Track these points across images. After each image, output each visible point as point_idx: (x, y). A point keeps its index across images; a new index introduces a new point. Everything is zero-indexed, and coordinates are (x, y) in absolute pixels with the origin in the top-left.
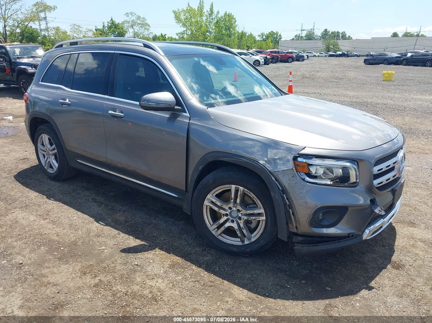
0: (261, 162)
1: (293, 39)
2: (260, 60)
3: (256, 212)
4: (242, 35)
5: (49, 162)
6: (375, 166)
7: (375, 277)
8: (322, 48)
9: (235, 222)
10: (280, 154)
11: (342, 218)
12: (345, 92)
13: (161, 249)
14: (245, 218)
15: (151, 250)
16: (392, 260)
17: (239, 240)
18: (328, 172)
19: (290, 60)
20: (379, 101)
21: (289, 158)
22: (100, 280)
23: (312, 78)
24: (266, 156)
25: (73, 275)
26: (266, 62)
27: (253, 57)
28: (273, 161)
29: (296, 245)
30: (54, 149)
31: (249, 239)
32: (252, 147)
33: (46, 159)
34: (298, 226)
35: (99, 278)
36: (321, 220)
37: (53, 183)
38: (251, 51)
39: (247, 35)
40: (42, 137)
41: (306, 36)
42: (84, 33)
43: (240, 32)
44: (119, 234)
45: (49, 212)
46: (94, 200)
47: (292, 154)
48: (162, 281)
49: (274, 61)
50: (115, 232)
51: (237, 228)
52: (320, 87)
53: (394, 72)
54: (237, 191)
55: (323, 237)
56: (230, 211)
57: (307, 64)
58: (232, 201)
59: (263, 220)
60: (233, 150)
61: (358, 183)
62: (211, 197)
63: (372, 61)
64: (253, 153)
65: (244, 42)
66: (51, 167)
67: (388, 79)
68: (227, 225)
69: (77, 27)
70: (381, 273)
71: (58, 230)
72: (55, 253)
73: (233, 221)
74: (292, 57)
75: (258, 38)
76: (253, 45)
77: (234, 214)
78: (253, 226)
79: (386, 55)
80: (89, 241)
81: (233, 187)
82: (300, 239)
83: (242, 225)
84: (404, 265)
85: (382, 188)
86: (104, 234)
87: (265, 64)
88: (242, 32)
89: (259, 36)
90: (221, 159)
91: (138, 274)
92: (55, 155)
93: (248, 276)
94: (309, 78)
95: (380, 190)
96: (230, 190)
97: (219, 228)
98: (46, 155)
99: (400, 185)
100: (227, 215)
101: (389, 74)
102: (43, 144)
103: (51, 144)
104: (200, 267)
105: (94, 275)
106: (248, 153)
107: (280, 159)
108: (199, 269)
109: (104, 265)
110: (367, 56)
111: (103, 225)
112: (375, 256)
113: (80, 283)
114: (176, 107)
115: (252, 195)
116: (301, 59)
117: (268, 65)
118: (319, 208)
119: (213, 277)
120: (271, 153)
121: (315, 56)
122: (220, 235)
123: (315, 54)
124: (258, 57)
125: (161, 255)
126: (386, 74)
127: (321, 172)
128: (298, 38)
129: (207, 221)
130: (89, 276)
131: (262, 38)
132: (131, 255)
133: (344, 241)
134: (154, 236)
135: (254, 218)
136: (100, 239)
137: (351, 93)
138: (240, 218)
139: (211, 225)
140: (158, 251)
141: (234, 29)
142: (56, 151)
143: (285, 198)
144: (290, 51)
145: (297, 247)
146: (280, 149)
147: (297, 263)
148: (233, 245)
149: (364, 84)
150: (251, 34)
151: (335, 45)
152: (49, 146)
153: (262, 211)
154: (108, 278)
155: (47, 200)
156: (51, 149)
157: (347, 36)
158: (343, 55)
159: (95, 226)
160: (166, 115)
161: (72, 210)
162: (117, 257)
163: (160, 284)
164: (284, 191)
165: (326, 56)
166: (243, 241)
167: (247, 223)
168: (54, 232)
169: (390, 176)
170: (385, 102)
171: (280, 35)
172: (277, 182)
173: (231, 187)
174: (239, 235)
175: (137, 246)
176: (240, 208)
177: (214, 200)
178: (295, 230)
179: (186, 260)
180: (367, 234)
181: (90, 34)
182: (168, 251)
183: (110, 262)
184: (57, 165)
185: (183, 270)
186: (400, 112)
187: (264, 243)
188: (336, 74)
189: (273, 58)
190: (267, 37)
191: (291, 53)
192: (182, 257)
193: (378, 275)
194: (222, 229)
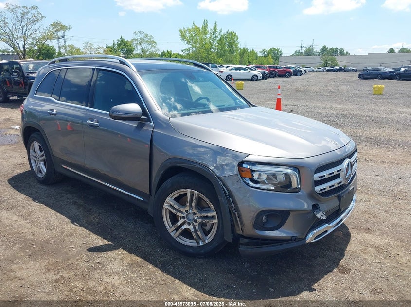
0: (211, 168)
1: (293, 55)
2: (258, 74)
3: (210, 214)
4: (244, 51)
5: (39, 167)
6: (316, 172)
7: (320, 279)
8: (321, 63)
9: (191, 225)
10: (228, 160)
11: (285, 221)
12: (334, 105)
13: (124, 249)
14: (200, 220)
15: (115, 249)
16: (340, 264)
17: (195, 241)
18: (272, 177)
19: (288, 74)
20: (364, 114)
21: (235, 164)
22: (62, 276)
23: (305, 92)
24: (216, 163)
25: (39, 271)
26: (264, 77)
27: (252, 72)
28: (221, 167)
29: (241, 246)
30: (43, 155)
31: (204, 241)
32: (204, 153)
33: (36, 164)
34: (243, 228)
35: (61, 274)
36: (265, 223)
37: (42, 187)
38: (250, 67)
39: (249, 51)
40: (33, 144)
41: (306, 52)
42: (95, 50)
43: (242, 48)
44: (90, 234)
45: (31, 212)
46: (75, 203)
47: (237, 160)
48: (118, 278)
49: (272, 75)
50: (86, 232)
51: (193, 230)
52: (311, 99)
53: (383, 86)
54: (192, 195)
55: (267, 240)
56: (186, 214)
57: (303, 79)
58: (188, 204)
59: (216, 223)
60: (188, 157)
61: (300, 188)
62: (170, 200)
63: (367, 75)
64: (204, 159)
65: (246, 58)
66: (41, 172)
67: (378, 93)
68: (184, 227)
69: (90, 45)
70: (326, 277)
71: (35, 229)
72: (28, 251)
73: (189, 224)
74: (289, 72)
75: (259, 55)
76: (254, 61)
77: (191, 217)
78: (207, 228)
79: (379, 70)
80: (61, 240)
81: (189, 191)
82: (246, 240)
83: (197, 228)
84: (350, 269)
85: (325, 194)
86: (76, 233)
87: (263, 78)
88: (244, 49)
89: (261, 52)
90: (178, 165)
91: (98, 271)
92: (44, 160)
93: (199, 276)
94: (302, 91)
95: (323, 196)
96: (186, 194)
97: (177, 230)
98: (36, 161)
99: (347, 192)
100: (184, 218)
101: (379, 88)
102: (34, 151)
103: (41, 151)
104: (156, 266)
105: (57, 272)
106: (200, 159)
107: (227, 165)
108: (155, 269)
109: (69, 262)
110: (364, 70)
111: (77, 225)
112: (324, 260)
113: (42, 278)
114: (142, 117)
115: (206, 199)
116: (299, 74)
117: (266, 79)
118: (261, 212)
119: (166, 277)
120: (220, 160)
121: (313, 71)
122: (178, 236)
123: (313, 69)
124: (256, 72)
125: (123, 254)
126: (376, 88)
127: (264, 177)
128: (298, 54)
129: (167, 223)
130: (52, 272)
131: (264, 54)
132: (96, 254)
133: (287, 244)
134: (121, 237)
135: (208, 220)
136: (72, 239)
137: (338, 106)
138: (196, 221)
139: (170, 227)
140: (121, 251)
141: (236, 46)
142: (44, 157)
143: (231, 201)
144: (289, 66)
145: (242, 249)
146: (227, 156)
147: (248, 265)
148: (189, 247)
149: (353, 97)
150: (253, 51)
151: (333, 61)
152: (39, 152)
153: (215, 214)
154: (69, 275)
155: (32, 202)
156: (40, 155)
157: (345, 52)
158: (340, 70)
159: (70, 226)
160: (134, 124)
161: (52, 212)
162: (82, 255)
163: (116, 281)
164: (230, 195)
165: (323, 71)
166: (198, 243)
167: (203, 225)
168: (31, 231)
169: (335, 183)
170: (370, 114)
171: (281, 51)
172: (224, 187)
173: (187, 191)
174: (195, 237)
175: (103, 246)
176: (195, 211)
177: (172, 204)
178: (240, 232)
179: (145, 260)
180: (310, 238)
181: (101, 51)
182: (130, 252)
183: (75, 260)
184: (45, 170)
185: (139, 269)
186: (382, 123)
187: (217, 245)
188: (330, 88)
189: (271, 73)
190: (269, 53)
191: (290, 68)
192: (141, 257)
193: (322, 277)
194: (180, 231)
